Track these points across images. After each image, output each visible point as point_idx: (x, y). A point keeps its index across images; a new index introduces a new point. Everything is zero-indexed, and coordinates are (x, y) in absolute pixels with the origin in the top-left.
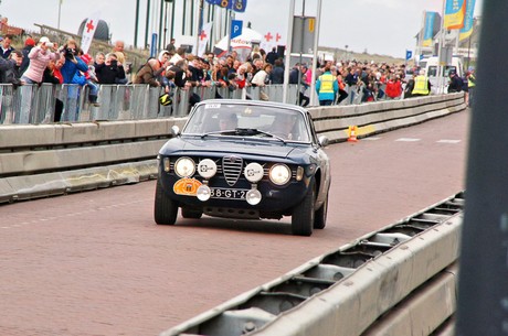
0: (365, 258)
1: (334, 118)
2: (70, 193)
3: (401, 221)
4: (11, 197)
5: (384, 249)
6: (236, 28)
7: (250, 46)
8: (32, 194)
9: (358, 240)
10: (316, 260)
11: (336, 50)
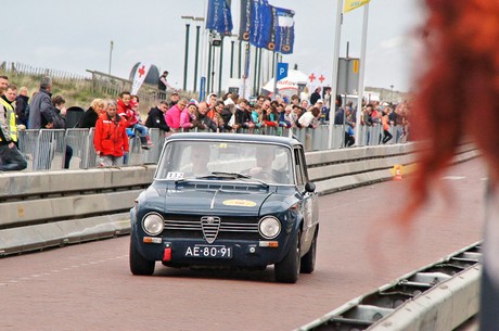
0: (405, 298)
1: (379, 157)
2: (119, 236)
3: (442, 260)
4: (62, 240)
5: (424, 289)
6: (282, 70)
7: (297, 87)
8: (82, 237)
9: (398, 280)
10: (355, 301)
11: (381, 91)
